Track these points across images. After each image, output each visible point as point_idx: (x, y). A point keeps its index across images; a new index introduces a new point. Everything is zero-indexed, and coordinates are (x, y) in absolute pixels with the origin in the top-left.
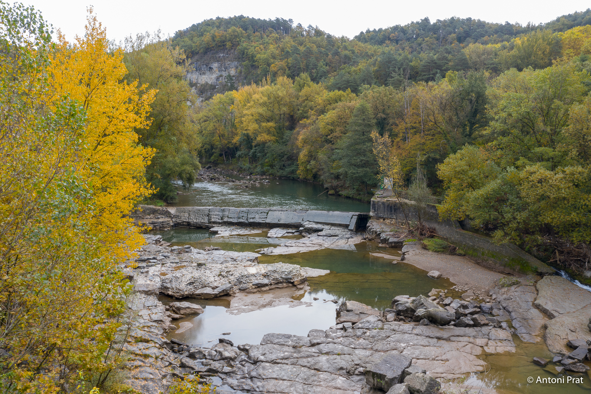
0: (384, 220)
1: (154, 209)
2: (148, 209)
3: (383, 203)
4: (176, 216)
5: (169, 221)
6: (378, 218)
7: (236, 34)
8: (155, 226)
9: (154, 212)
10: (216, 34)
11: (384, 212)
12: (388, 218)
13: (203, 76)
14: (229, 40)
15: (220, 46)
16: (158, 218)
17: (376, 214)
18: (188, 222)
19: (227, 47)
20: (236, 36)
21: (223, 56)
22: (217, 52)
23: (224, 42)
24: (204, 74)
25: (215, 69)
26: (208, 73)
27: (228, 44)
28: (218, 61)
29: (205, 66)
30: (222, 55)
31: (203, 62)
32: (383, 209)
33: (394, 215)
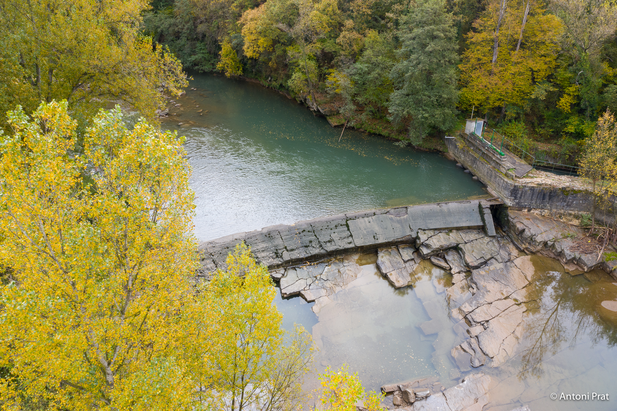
3: (532, 189)
6: (520, 208)
12: (536, 208)
17: (518, 203)
32: (529, 196)
33: (548, 204)
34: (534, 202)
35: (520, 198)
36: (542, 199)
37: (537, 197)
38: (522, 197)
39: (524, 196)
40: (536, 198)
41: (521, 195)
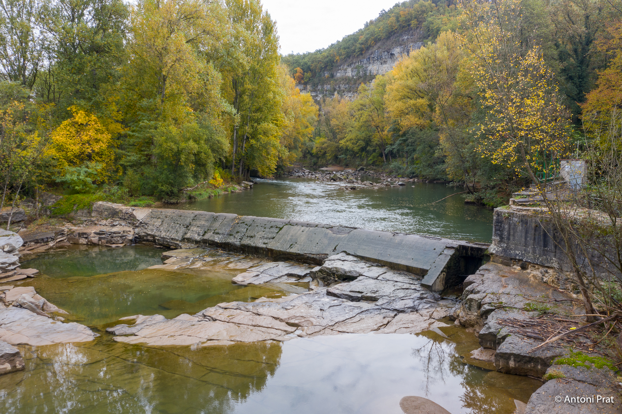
0: (524, 267)
1: (114, 209)
2: (106, 210)
3: (524, 220)
4: (142, 224)
5: (127, 232)
6: (509, 261)
7: (424, 8)
8: (100, 239)
9: (114, 214)
10: (401, 13)
11: (526, 245)
12: (534, 265)
13: (384, 66)
14: (415, 18)
15: (403, 27)
16: (114, 226)
17: (505, 250)
18: (154, 236)
19: (412, 26)
20: (423, 12)
21: (408, 38)
22: (401, 35)
23: (409, 20)
24: (385, 62)
25: (397, 55)
26: (389, 61)
27: (414, 22)
28: (401, 45)
29: (386, 53)
30: (406, 38)
31: (385, 48)
32: (521, 236)
33: (555, 256)
34: (530, 249)
35: (508, 239)
36: (542, 243)
37: (535, 239)
38: (511, 238)
39: (514, 235)
40: (532, 242)
41: (509, 234)
